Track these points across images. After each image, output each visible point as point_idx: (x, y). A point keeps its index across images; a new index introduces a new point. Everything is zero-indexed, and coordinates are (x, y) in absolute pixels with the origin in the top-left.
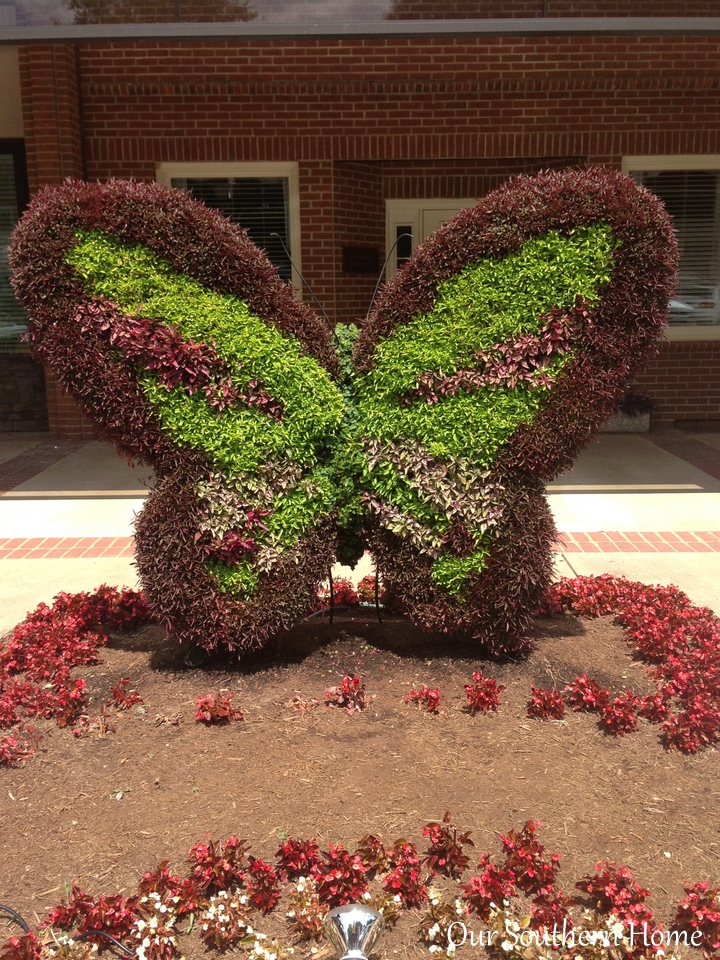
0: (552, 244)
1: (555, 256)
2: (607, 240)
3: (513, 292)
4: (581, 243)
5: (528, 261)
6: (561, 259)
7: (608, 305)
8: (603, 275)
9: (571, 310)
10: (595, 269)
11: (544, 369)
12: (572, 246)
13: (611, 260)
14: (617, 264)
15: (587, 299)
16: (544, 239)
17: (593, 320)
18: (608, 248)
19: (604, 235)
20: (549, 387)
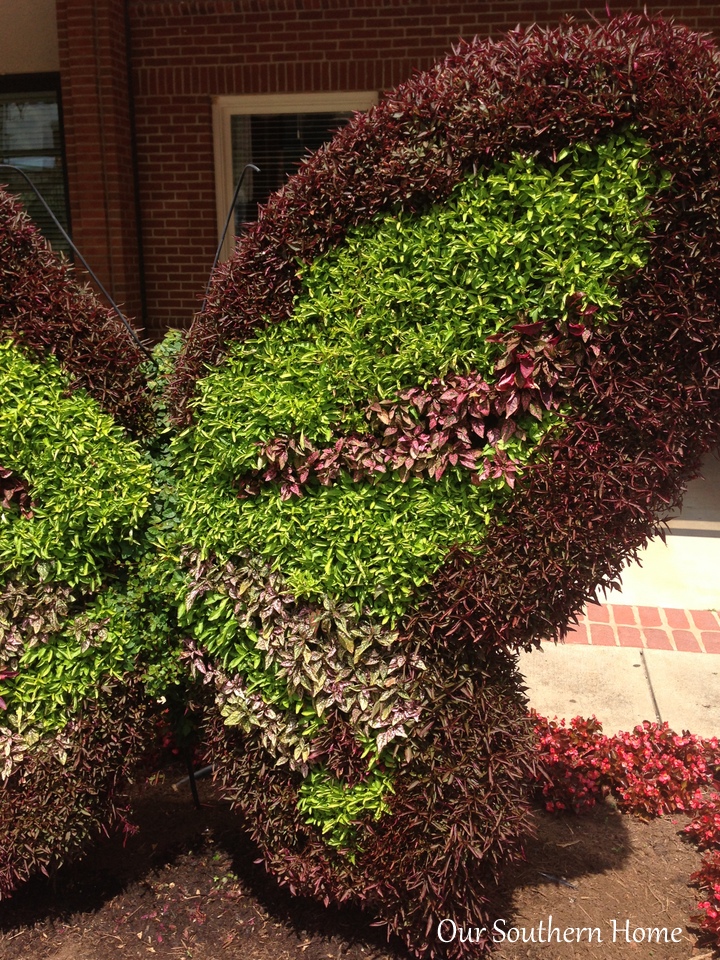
0: (519, 184)
1: (526, 210)
2: (640, 173)
3: (442, 286)
4: (584, 180)
5: (470, 220)
6: (536, 217)
7: (637, 316)
8: (631, 251)
9: (558, 326)
10: (612, 239)
11: (502, 445)
12: (563, 188)
13: (648, 218)
14: (660, 228)
15: (591, 303)
16: (504, 173)
17: (604, 348)
18: (641, 192)
19: (634, 163)
20: (511, 482)
